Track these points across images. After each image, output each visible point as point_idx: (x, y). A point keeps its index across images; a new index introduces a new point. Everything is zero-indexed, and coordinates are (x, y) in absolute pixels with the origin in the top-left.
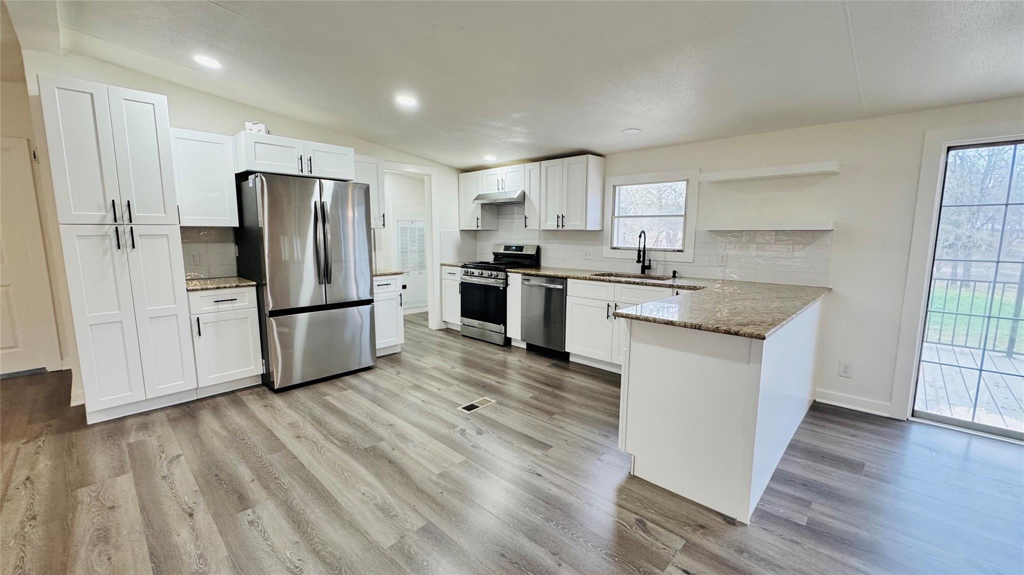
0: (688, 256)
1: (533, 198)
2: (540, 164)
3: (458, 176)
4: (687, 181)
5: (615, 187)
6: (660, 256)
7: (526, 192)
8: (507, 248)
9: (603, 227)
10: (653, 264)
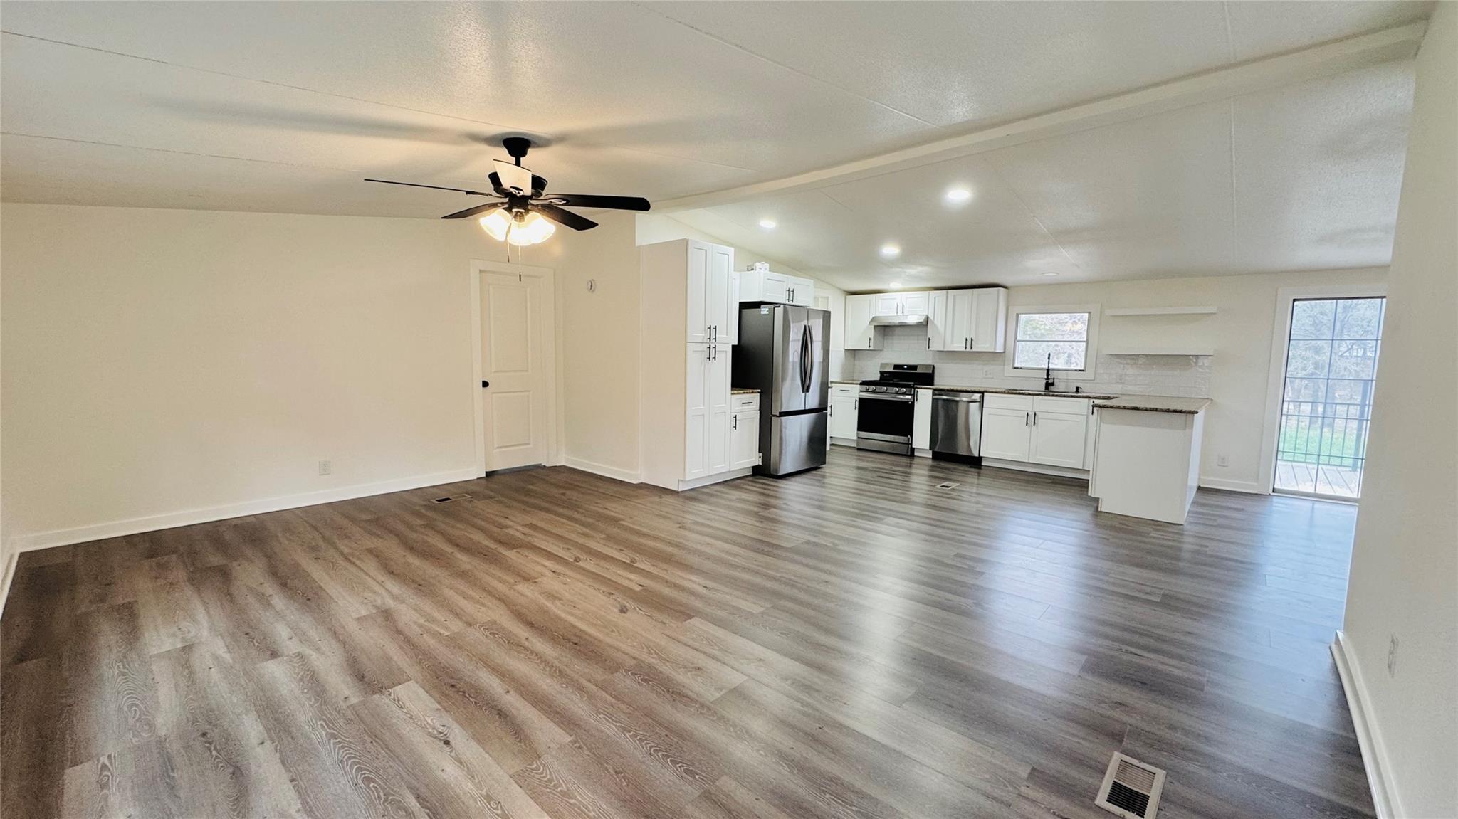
0: (1089, 374)
1: (938, 321)
2: (947, 293)
3: (846, 298)
4: (1089, 313)
5: (1018, 315)
6: (1062, 375)
7: (930, 316)
8: (896, 367)
9: (1005, 348)
10: (1056, 382)
